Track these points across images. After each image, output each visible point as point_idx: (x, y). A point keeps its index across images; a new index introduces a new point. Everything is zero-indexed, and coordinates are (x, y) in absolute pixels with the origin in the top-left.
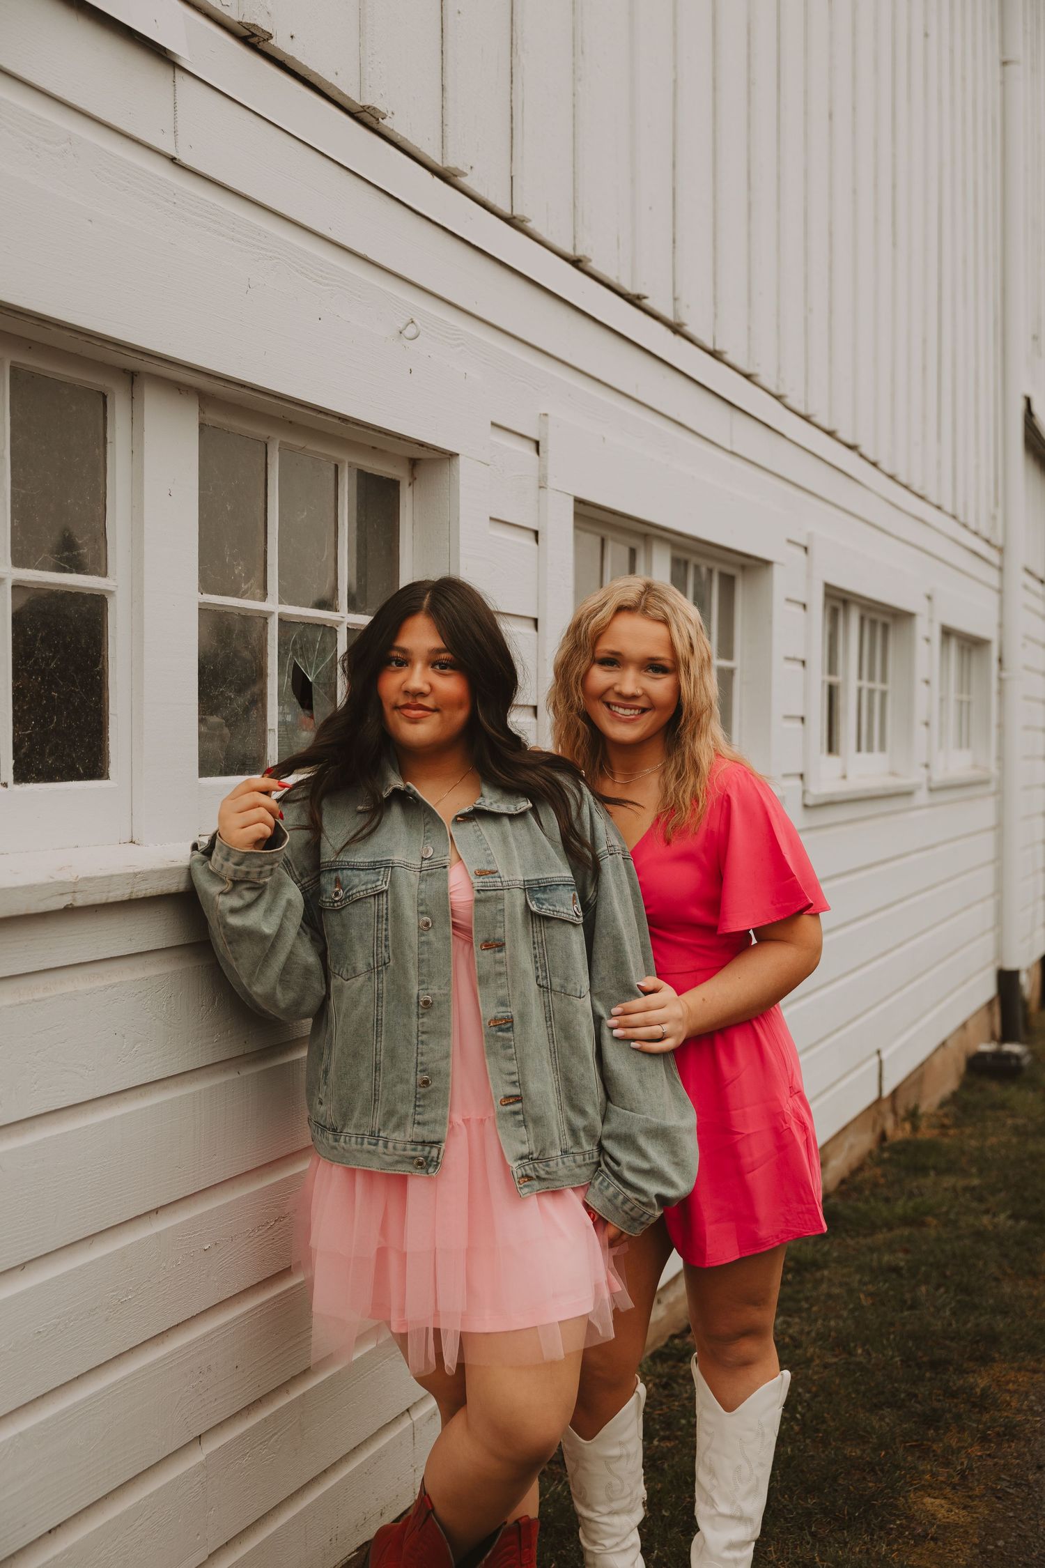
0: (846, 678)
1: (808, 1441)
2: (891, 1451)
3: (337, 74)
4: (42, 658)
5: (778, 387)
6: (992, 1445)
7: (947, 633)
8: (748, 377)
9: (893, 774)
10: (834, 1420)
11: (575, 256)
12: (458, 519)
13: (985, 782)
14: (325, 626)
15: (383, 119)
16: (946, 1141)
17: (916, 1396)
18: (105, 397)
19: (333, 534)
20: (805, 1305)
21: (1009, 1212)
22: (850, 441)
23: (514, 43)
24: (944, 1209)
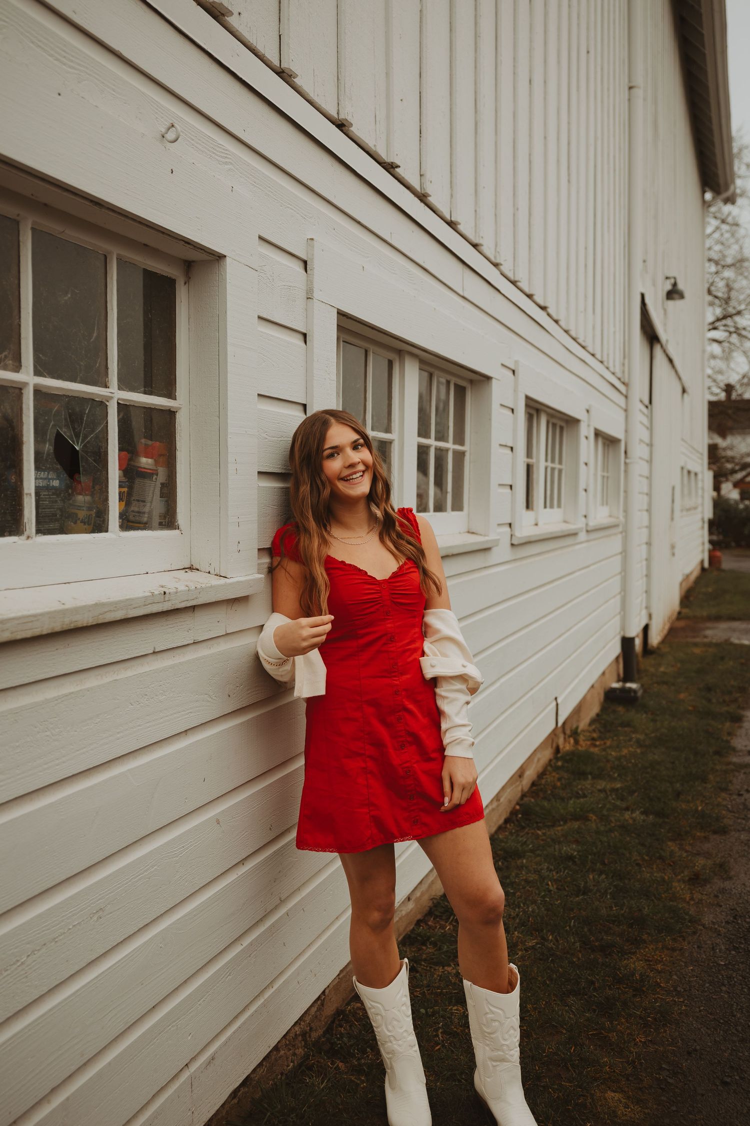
0: (538, 461)
7: (598, 434)
9: (565, 522)
11: (338, 119)
13: (616, 526)
14: (93, 400)
16: (596, 751)
19: (103, 318)
22: (542, 304)
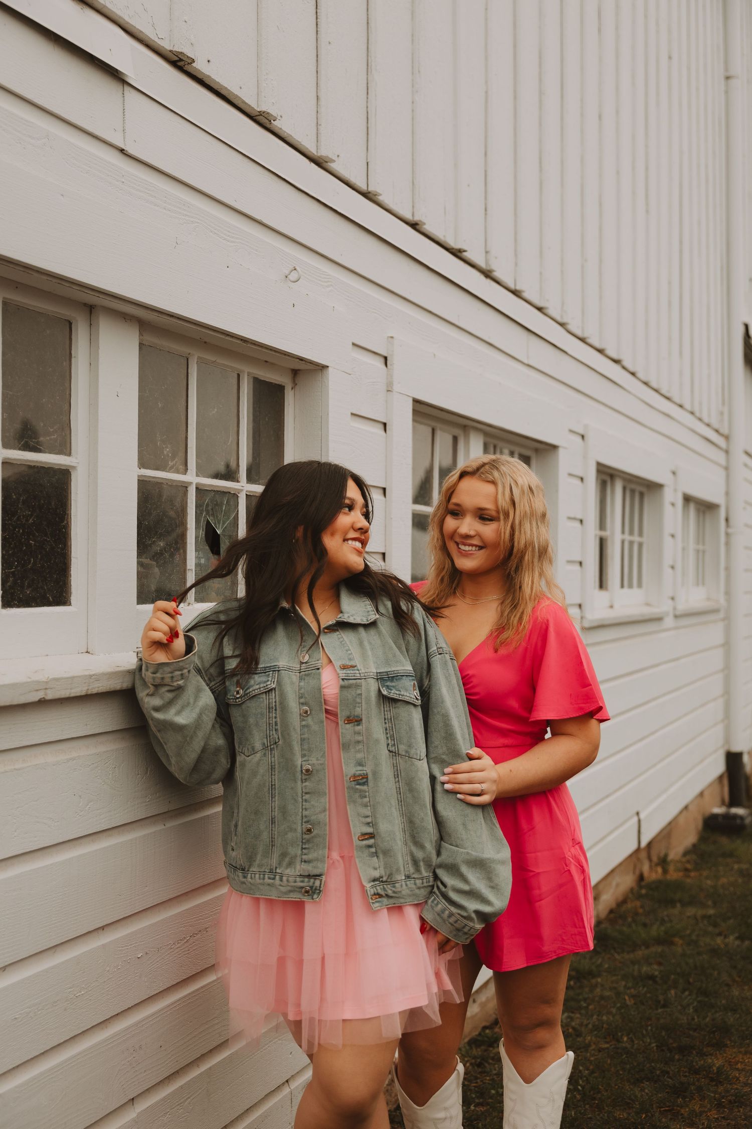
0: (613, 533)
1: (587, 1106)
2: (649, 1114)
3: (241, 88)
4: (23, 516)
5: (562, 317)
6: (726, 1110)
7: (687, 499)
8: (540, 309)
9: (648, 604)
10: (607, 1091)
11: (414, 221)
12: (328, 414)
13: (715, 611)
14: (230, 493)
15: (274, 121)
16: (688, 880)
17: (668, 1073)
18: (70, 324)
19: (236, 425)
20: (585, 1005)
21: (737, 935)
22: (615, 356)
23: (369, 65)
24: (688, 932)
